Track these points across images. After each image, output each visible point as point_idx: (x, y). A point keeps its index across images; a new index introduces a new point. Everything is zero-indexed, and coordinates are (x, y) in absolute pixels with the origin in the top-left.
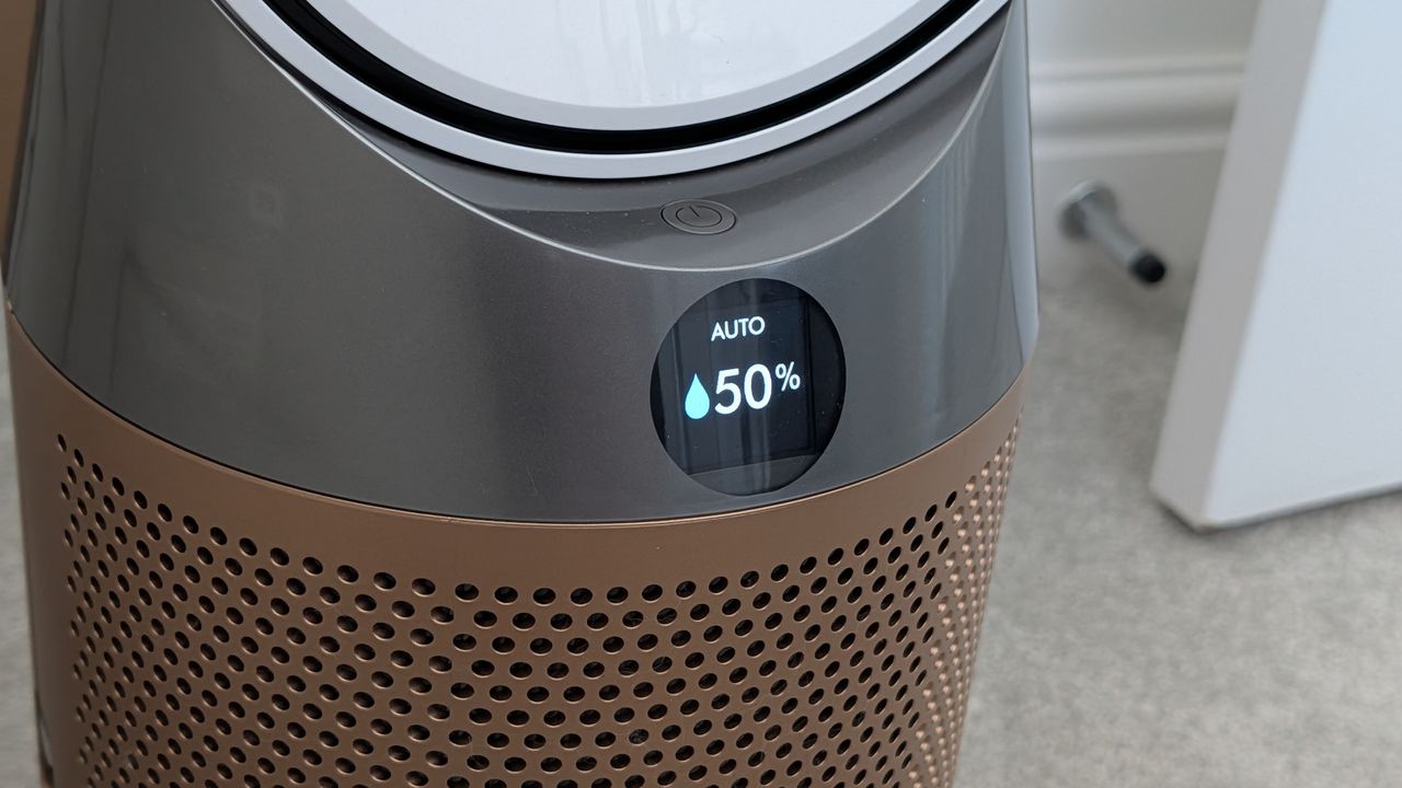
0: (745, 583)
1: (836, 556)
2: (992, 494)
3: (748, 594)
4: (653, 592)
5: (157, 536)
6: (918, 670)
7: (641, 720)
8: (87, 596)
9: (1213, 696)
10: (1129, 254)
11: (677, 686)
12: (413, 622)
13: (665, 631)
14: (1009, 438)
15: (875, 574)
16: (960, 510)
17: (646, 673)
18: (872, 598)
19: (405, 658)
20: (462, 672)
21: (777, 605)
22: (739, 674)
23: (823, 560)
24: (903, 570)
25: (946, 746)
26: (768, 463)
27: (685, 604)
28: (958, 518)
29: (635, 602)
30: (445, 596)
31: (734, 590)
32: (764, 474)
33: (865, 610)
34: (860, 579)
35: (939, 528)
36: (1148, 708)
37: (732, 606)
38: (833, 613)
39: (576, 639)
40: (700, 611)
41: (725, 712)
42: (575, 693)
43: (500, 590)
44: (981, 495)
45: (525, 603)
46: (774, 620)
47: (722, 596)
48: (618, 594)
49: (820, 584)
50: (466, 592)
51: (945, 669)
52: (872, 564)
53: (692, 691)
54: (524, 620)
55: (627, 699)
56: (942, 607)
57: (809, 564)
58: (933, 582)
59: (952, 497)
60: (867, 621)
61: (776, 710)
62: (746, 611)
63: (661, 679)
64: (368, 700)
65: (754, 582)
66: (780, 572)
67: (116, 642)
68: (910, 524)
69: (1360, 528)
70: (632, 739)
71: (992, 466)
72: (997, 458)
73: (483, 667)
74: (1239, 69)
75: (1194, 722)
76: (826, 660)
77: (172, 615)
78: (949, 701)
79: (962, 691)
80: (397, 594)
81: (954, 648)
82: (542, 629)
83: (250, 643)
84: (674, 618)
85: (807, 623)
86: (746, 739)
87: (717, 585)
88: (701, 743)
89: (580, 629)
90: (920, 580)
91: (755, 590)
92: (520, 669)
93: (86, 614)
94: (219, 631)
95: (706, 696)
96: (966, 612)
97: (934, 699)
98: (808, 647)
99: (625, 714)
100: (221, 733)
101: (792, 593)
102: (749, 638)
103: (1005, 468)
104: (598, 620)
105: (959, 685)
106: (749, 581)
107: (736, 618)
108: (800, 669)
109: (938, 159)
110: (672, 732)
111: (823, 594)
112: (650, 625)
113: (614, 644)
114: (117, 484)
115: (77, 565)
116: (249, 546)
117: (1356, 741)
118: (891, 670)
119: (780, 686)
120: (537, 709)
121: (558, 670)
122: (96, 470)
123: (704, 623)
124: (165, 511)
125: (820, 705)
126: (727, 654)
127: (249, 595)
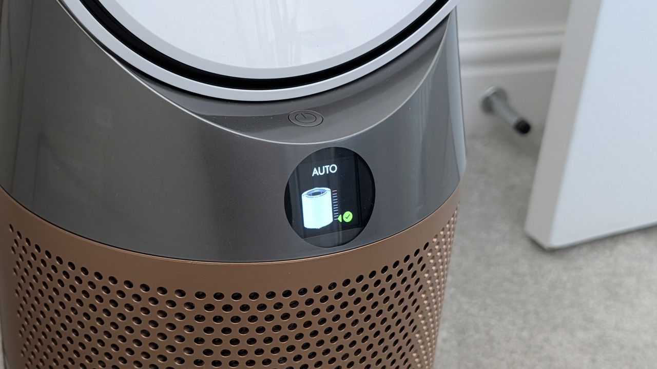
0: (330, 288)
1: (373, 274)
3: (331, 293)
4: (287, 294)
5: (56, 271)
6: (413, 325)
7: (283, 353)
8: (25, 299)
9: (555, 328)
10: (513, 120)
11: (299, 336)
12: (176, 310)
13: (293, 311)
14: (453, 216)
15: (391, 282)
16: (431, 251)
17: (285, 331)
18: (390, 293)
19: (172, 326)
20: (199, 332)
21: (345, 298)
22: (329, 330)
23: (366, 277)
24: (404, 280)
25: (427, 359)
26: (341, 232)
27: (303, 299)
28: (429, 254)
29: (279, 298)
30: (190, 297)
31: (325, 291)
32: (339, 237)
33: (387, 299)
34: (384, 284)
35: (421, 259)
36: (525, 334)
37: (325, 299)
38: (372, 301)
39: (252, 316)
40: (310, 302)
41: (322, 348)
42: (252, 341)
43: (216, 294)
44: (441, 243)
45: (228, 300)
46: (344, 305)
47: (320, 294)
48: (271, 295)
49: (365, 287)
50: (200, 295)
51: (426, 324)
52: (389, 278)
53: (307, 339)
54: (227, 308)
55: (276, 343)
56: (423, 296)
57: (360, 278)
59: (427, 245)
60: (388, 304)
61: (346, 346)
62: (331, 301)
63: (292, 333)
64: (155, 346)
65: (334, 287)
66: (347, 282)
67: (38, 320)
68: (407, 258)
69: (623, 247)
70: (279, 362)
71: (445, 229)
72: (448, 226)
73: (209, 330)
75: (547, 340)
76: (369, 322)
77: (64, 308)
78: (428, 339)
79: (434, 334)
80: (167, 297)
81: (429, 314)
82: (236, 311)
83: (100, 320)
84: (297, 305)
85: (360, 305)
86: (333, 360)
87: (317, 289)
88: (311, 362)
89: (253, 311)
90: (412, 284)
91: (335, 291)
92: (226, 330)
93: (24, 307)
94: (86, 315)
95: (313, 341)
96: (435, 297)
97: (421, 338)
98: (361, 317)
99: (276, 350)
100: (88, 362)
101: (352, 292)
102: (333, 313)
103: (451, 229)
104: (262, 307)
105: (433, 331)
106: (332, 287)
107: (326, 304)
108: (357, 327)
109: (417, 89)
110: (298, 358)
111: (367, 292)
112: (286, 308)
113: (270, 318)
114: (37, 247)
115: (19, 285)
116: (99, 275)
117: (622, 347)
118: (400, 326)
119: (348, 335)
120: (234, 349)
121: (244, 330)
122: (28, 240)
123: (312, 307)
124: (59, 259)
125: (367, 343)
126: (323, 321)
127: (99, 298)
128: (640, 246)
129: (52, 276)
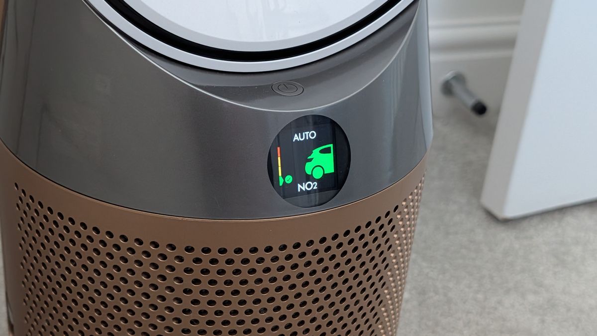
0: (308, 245)
1: (347, 233)
2: (413, 206)
3: (309, 250)
4: (269, 249)
5: (57, 226)
6: (382, 282)
7: (264, 304)
8: (28, 252)
9: (508, 292)
10: (471, 102)
11: (279, 289)
12: (167, 262)
13: (274, 266)
14: (421, 182)
15: (363, 241)
16: (400, 213)
17: (266, 284)
18: (362, 251)
19: (163, 278)
20: (188, 284)
21: (322, 254)
22: (306, 284)
23: (341, 235)
24: (376, 239)
25: (394, 314)
26: (317, 194)
27: (283, 254)
28: (399, 216)
29: (261, 253)
30: (180, 251)
31: (303, 248)
32: (316, 199)
34: (357, 243)
35: (391, 221)
36: (480, 296)
37: (303, 255)
38: (346, 258)
39: (236, 270)
40: (289, 257)
41: (300, 300)
42: (236, 293)
43: (203, 248)
45: (214, 254)
46: (321, 261)
47: (299, 251)
48: (254, 250)
49: (340, 245)
50: (189, 249)
51: (394, 281)
52: (362, 237)
53: (286, 291)
54: (214, 261)
55: (258, 295)
56: (392, 255)
57: (336, 237)
58: (388, 244)
59: (396, 208)
60: (360, 261)
61: (322, 299)
62: (309, 257)
63: (272, 286)
64: (148, 296)
65: (312, 244)
66: (323, 240)
67: (40, 271)
68: (378, 219)
69: (570, 220)
70: (260, 312)
71: (413, 194)
72: (416, 191)
73: (196, 282)
74: (517, 23)
75: (500, 302)
76: (343, 278)
77: (64, 260)
78: (395, 295)
79: (401, 290)
80: (160, 250)
81: (397, 272)
82: (222, 265)
83: (97, 272)
84: (278, 260)
85: (334, 262)
86: (309, 312)
87: (296, 246)
88: (290, 313)
89: (238, 265)
90: (383, 243)
91: (312, 248)
92: (212, 282)
93: (27, 259)
94: (84, 267)
95: (292, 293)
96: (402, 257)
97: (389, 294)
98: (335, 272)
99: (257, 301)
100: (85, 310)
101: (328, 249)
102: (310, 268)
103: (419, 195)
104: (245, 261)
105: (400, 288)
106: (310, 244)
107: (304, 260)
108: (332, 282)
109: (390, 63)
110: (277, 309)
111: (341, 250)
112: (268, 263)
113: (252, 271)
114: (40, 204)
115: (23, 239)
116: (96, 230)
117: (569, 310)
118: (371, 282)
119: (323, 289)
120: (220, 299)
121: (228, 283)
122: (31, 198)
123: (291, 262)
124: (60, 215)
125: (340, 297)
126: (301, 275)
127: (97, 251)
128: (585, 218)
129: (54, 230)
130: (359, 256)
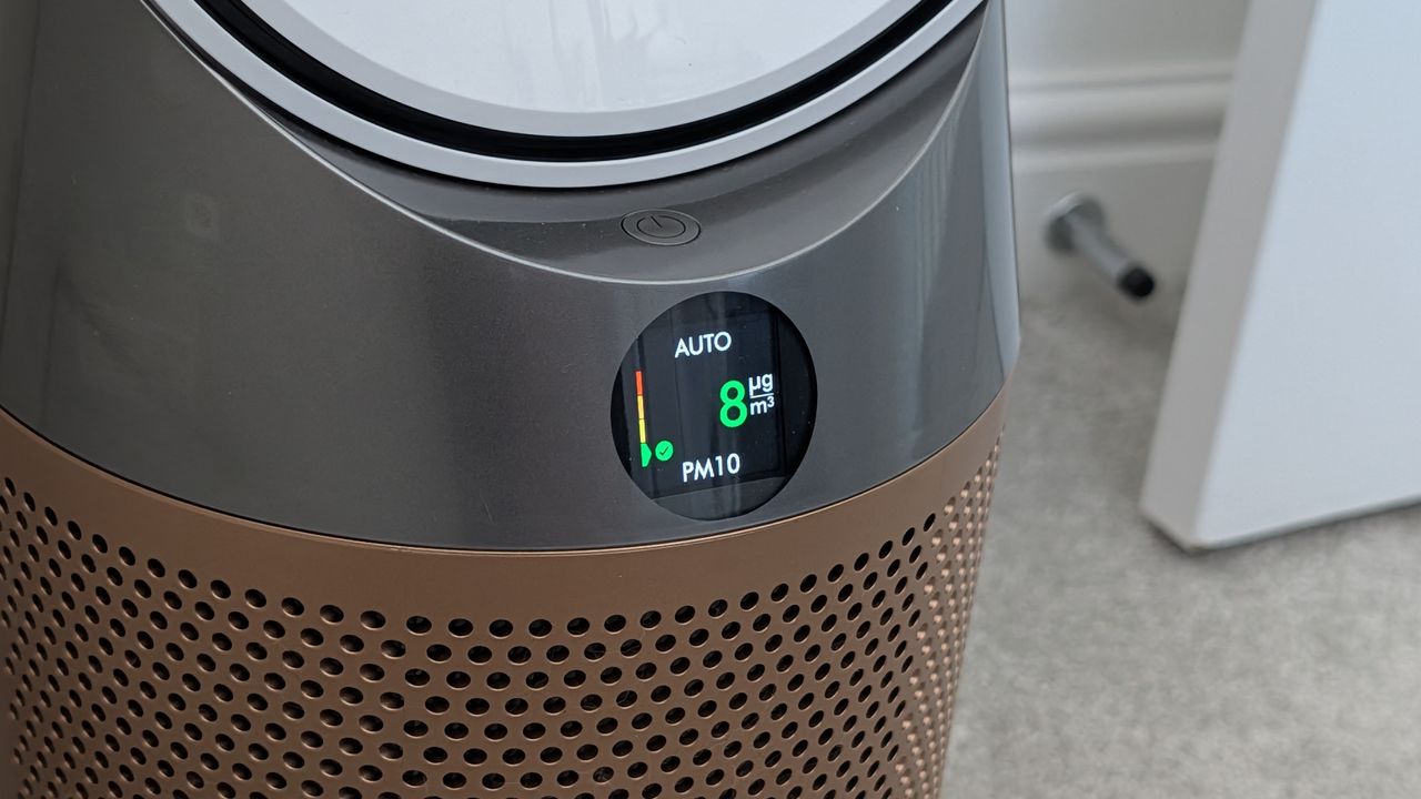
0: (712, 612)
1: (809, 582)
2: (973, 515)
3: (716, 625)
4: (616, 623)
5: (92, 569)
6: (897, 701)
7: (605, 757)
8: (22, 632)
9: (1205, 722)
10: (1116, 267)
11: (642, 721)
12: (363, 657)
13: (629, 664)
14: (990, 458)
15: (850, 601)
16: (939, 533)
17: (609, 708)
18: (847, 626)
19: (355, 695)
20: (416, 709)
21: (747, 635)
22: (708, 708)
23: (794, 588)
24: (880, 597)
25: (927, 780)
26: (737, 486)
27: (650, 635)
28: (936, 541)
29: (597, 633)
30: (396, 629)
31: (701, 620)
32: (734, 498)
34: (834, 606)
35: (917, 551)
36: (1139, 734)
37: (700, 637)
38: (807, 643)
39: (535, 674)
40: (666, 642)
41: (694, 748)
42: (535, 730)
43: (454, 622)
44: (961, 517)
45: (481, 636)
46: (745, 651)
47: (691, 626)
48: (579, 626)
49: (792, 612)
50: (419, 624)
51: (926, 699)
52: (846, 591)
53: (659, 726)
54: (480, 654)
55: (590, 735)
56: (921, 635)
57: (781, 591)
58: (911, 609)
59: (931, 520)
60: (843, 651)
61: (748, 745)
62: (715, 642)
63: (625, 714)
64: (316, 739)
65: (722, 611)
66: (750, 600)
67: (53, 680)
68: (887, 548)
69: (1355, 548)
70: (596, 777)
71: (972, 486)
72: (978, 479)
73: (437, 704)
74: (1225, 78)
75: (1187, 748)
76: (800, 692)
77: (110, 652)
78: (930, 733)
79: (944, 722)
80: (344, 627)
81: (934, 677)
82: (499, 662)
83: (191, 680)
84: (639, 649)
85: (778, 653)
86: (717, 776)
87: (682, 615)
88: (669, 779)
89: (539, 662)
90: (898, 607)
91: (724, 619)
92: (477, 706)
93: (21, 650)
94: (160, 668)
95: (674, 731)
96: (947, 640)
97: (914, 730)
98: (781, 679)
99: (588, 752)
100: (164, 775)
101: (763, 622)
102: (718, 670)
103: (986, 488)
104: (558, 653)
105: (941, 716)
106: (718, 610)
107: (704, 649)
108: (772, 702)
109: (913, 165)
110: (638, 769)
111: (796, 623)
112: (613, 657)
113: (576, 678)
114: (50, 514)
115: (10, 600)
116: (188, 578)
117: (1353, 765)
118: (869, 701)
119: (751, 720)
120: (495, 747)
121: (517, 706)
122: (28, 498)
123: (671, 655)
124: (100, 542)
125: (794, 739)
126: (695, 687)
127: (189, 629)
128: (1392, 544)
129: (84, 579)
130: (840, 639)
